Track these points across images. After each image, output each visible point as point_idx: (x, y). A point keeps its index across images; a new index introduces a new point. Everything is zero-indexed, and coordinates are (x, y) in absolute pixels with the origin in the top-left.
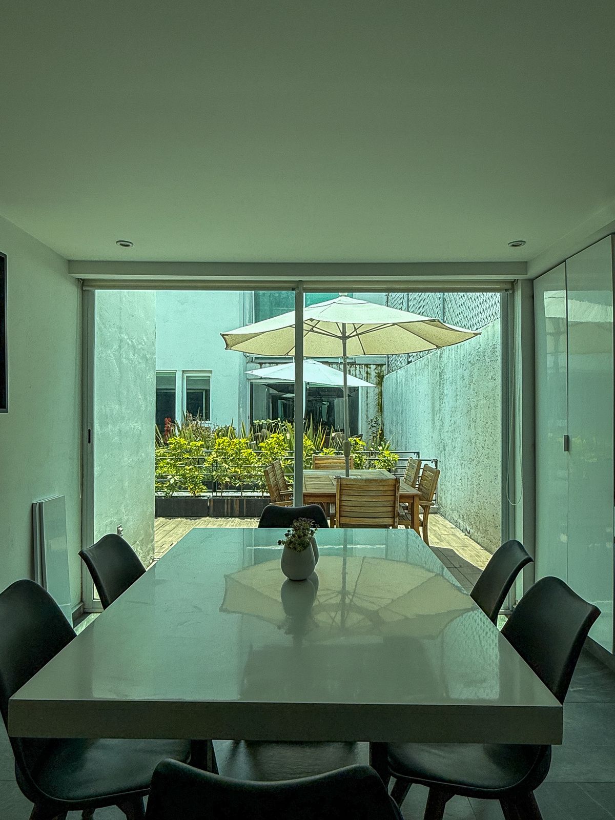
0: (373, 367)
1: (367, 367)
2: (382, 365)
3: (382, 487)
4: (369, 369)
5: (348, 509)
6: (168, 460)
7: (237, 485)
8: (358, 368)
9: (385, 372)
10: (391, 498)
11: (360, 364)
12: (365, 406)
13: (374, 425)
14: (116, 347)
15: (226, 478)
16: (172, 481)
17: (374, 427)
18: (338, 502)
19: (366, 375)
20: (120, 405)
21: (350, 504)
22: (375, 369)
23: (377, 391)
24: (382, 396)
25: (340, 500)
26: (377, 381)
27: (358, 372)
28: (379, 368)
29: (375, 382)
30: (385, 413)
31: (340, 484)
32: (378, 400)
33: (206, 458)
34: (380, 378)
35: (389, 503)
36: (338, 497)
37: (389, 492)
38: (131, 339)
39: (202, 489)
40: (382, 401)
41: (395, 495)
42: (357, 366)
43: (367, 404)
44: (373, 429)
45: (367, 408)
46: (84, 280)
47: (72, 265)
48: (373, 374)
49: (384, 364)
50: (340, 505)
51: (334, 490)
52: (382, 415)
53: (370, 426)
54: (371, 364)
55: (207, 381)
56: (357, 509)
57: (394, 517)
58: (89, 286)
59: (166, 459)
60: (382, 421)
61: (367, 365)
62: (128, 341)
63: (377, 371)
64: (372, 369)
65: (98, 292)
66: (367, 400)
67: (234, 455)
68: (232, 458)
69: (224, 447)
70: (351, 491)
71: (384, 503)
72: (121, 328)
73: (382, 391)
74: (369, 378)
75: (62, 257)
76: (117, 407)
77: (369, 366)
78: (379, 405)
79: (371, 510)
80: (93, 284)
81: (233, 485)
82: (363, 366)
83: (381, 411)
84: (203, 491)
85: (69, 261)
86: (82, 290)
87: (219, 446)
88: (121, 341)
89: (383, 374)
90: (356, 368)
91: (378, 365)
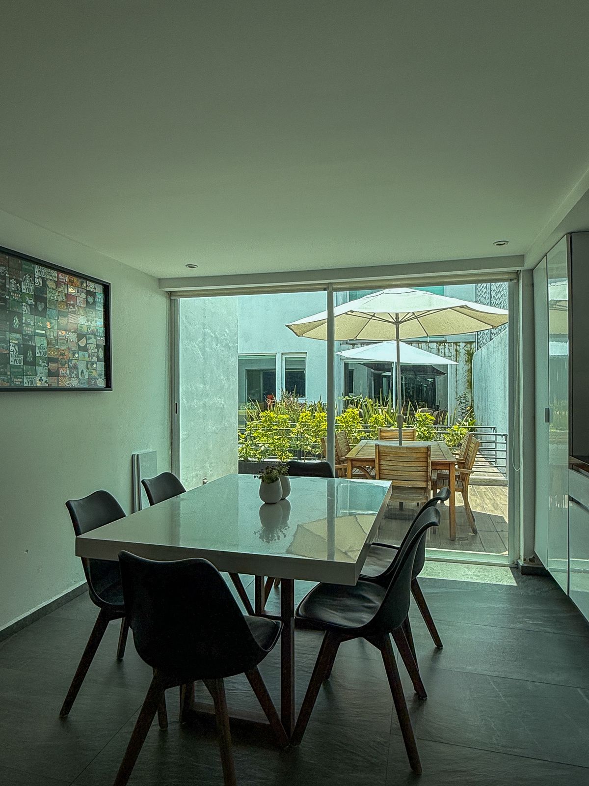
0: (462, 345)
1: (457, 345)
2: (471, 343)
3: (415, 454)
4: (458, 347)
5: (386, 472)
6: (260, 431)
7: (317, 454)
8: (447, 346)
9: (474, 349)
10: (424, 464)
11: (449, 343)
12: (454, 383)
13: (463, 401)
14: (200, 339)
15: (308, 447)
16: (263, 448)
17: (463, 403)
18: (377, 466)
19: (455, 353)
20: (205, 384)
21: (388, 468)
22: (465, 346)
23: (467, 368)
24: (471, 373)
25: (379, 464)
26: (467, 358)
27: (447, 350)
28: (469, 345)
29: (464, 359)
30: (474, 390)
31: (379, 451)
32: (468, 377)
33: (291, 429)
34: (470, 355)
35: (421, 468)
36: (377, 461)
37: (422, 458)
38: (214, 333)
39: (288, 455)
40: (471, 378)
41: (427, 462)
42: (445, 344)
43: (457, 381)
44: (462, 405)
45: (457, 385)
46: (171, 292)
47: (161, 282)
48: (463, 351)
49: (474, 342)
50: (379, 469)
51: (373, 456)
52: (471, 391)
53: (458, 402)
54: (460, 342)
55: (303, 362)
56: (395, 473)
57: (427, 481)
58: (175, 296)
59: (259, 429)
60: (472, 397)
61: (456, 343)
62: (211, 334)
63: (466, 349)
64: (461, 347)
65: (182, 301)
66: (456, 377)
67: (316, 427)
68: (314, 429)
69: (307, 420)
70: (388, 457)
71: (419, 468)
72: (204, 324)
73: (471, 368)
74: (458, 356)
75: (153, 277)
76: (202, 386)
77: (458, 344)
78: (468, 382)
79: (407, 474)
80: (177, 294)
81: (314, 453)
82: (452, 344)
83: (471, 388)
84: (290, 458)
85: (159, 279)
86: (171, 300)
87: (302, 419)
88: (205, 334)
89: (473, 351)
90: (445, 346)
91: (467, 343)
